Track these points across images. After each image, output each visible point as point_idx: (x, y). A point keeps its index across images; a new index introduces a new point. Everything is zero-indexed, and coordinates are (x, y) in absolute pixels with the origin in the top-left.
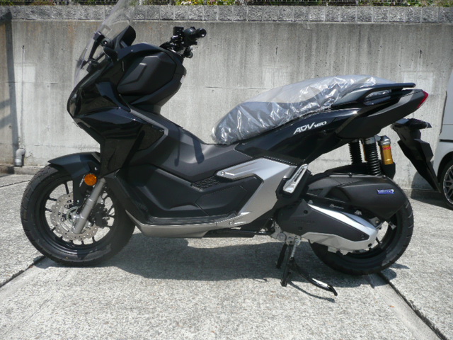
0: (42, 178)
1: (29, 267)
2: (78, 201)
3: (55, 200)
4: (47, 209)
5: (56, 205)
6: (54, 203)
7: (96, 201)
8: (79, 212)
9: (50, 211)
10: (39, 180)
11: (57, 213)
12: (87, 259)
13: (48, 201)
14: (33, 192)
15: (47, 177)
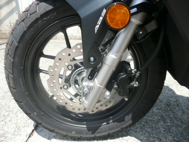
0: (29, 22)
1: (30, 137)
2: (92, 59)
3: (53, 58)
4: (41, 71)
5: (55, 66)
6: (51, 62)
7: (121, 57)
8: (92, 76)
9: (46, 72)
10: (24, 26)
11: (57, 76)
12: (99, 133)
13: (42, 60)
14: (17, 47)
15: (37, 20)
